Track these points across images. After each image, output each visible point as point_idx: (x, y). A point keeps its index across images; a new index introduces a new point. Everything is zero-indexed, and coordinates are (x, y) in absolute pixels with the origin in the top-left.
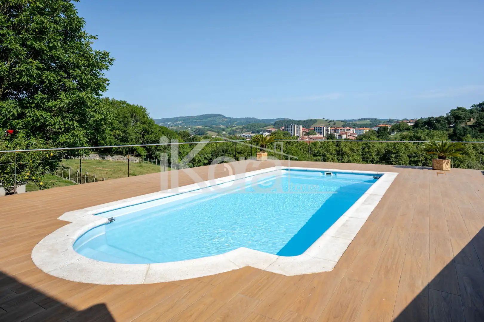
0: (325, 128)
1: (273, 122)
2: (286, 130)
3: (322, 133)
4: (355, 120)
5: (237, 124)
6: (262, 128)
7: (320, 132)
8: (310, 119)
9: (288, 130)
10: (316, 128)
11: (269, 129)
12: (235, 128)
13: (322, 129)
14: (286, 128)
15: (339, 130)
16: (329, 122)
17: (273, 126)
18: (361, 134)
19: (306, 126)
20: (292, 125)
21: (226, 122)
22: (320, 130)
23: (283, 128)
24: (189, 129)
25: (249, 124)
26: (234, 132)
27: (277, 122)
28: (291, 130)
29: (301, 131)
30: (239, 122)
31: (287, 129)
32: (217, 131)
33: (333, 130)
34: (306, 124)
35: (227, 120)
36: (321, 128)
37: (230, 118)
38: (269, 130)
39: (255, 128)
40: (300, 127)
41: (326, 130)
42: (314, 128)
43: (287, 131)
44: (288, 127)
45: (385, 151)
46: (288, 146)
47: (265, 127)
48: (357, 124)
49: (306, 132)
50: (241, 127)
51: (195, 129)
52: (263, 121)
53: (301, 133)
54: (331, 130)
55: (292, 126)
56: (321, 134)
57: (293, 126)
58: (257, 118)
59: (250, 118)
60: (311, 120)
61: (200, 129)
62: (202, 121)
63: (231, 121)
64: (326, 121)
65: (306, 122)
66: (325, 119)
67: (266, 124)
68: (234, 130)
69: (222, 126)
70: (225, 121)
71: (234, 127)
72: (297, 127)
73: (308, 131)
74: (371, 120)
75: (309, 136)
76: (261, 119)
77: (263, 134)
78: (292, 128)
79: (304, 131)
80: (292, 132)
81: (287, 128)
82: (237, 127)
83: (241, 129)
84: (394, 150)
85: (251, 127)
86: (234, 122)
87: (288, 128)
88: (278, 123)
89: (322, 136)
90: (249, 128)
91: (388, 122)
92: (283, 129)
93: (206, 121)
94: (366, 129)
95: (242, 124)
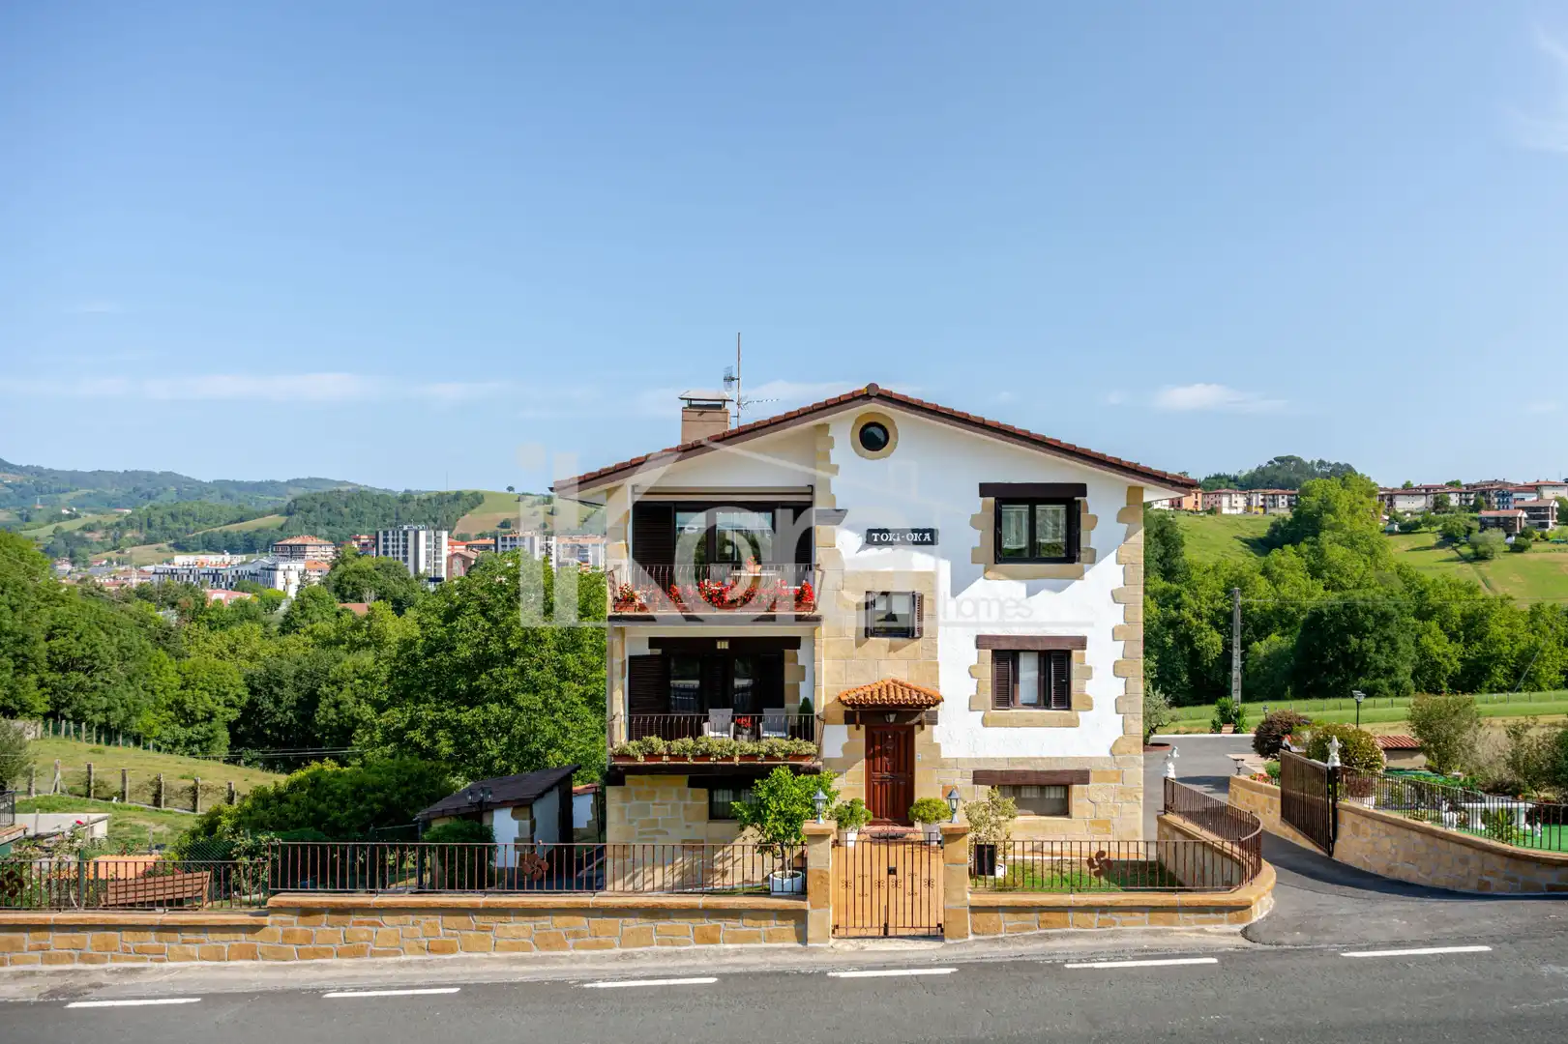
5: (85, 506)
9: (390, 549)
10: (505, 539)
11: (288, 542)
12: (77, 523)
14: (381, 543)
20: (406, 528)
22: (517, 549)
23: (364, 538)
28: (401, 549)
29: (445, 551)
30: (89, 495)
31: (386, 547)
35: (19, 479)
37: (38, 472)
38: (291, 546)
39: (187, 524)
40: (440, 537)
42: (497, 539)
43: (386, 553)
44: (390, 537)
47: (241, 520)
49: (465, 559)
50: (111, 519)
52: (225, 488)
53: (444, 562)
55: (405, 533)
57: (411, 535)
59: (150, 475)
68: (70, 533)
71: (69, 517)
72: (428, 538)
73: (470, 555)
78: (406, 540)
79: (454, 555)
80: (406, 559)
81: (386, 540)
82: (89, 518)
83: (108, 528)
85: (168, 519)
87: (390, 543)
88: (308, 505)
90: (156, 522)
92: (365, 545)
95: (112, 504)
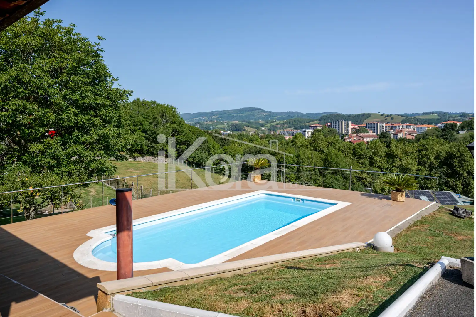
0: (379, 124)
1: (319, 117)
2: (332, 127)
3: (376, 130)
4: (419, 115)
5: (278, 119)
6: (305, 124)
7: (373, 128)
8: (363, 113)
9: (335, 127)
10: (369, 124)
11: (312, 125)
12: (275, 123)
13: (376, 125)
14: (332, 125)
15: (396, 126)
16: (386, 117)
17: (319, 122)
18: (423, 131)
19: (357, 122)
20: (339, 120)
21: (265, 117)
22: (373, 127)
23: (329, 124)
24: (225, 124)
25: (291, 119)
26: (274, 128)
27: (324, 116)
28: (338, 127)
29: (351, 127)
30: (280, 117)
31: (334, 126)
32: (255, 126)
33: (389, 126)
34: (357, 119)
35: (266, 114)
36: (374, 124)
37: (270, 112)
39: (298, 123)
40: (349, 123)
41: (380, 127)
42: (366, 124)
43: (334, 127)
44: (335, 123)
45: (447, 154)
46: (330, 147)
47: (309, 122)
48: (420, 119)
49: (356, 129)
50: (282, 122)
51: (231, 124)
52: (308, 115)
53: (350, 130)
54: (386, 126)
55: (339, 122)
56: (374, 132)
57: (340, 122)
58: (300, 112)
59: (292, 112)
60: (364, 115)
61: (236, 125)
62: (239, 116)
63: (271, 115)
64: (382, 115)
65: (357, 117)
66: (381, 113)
67: (312, 119)
68: (274, 126)
69: (261, 121)
70: (264, 115)
72: (345, 123)
73: (358, 128)
74: (439, 113)
75: (358, 133)
76: (304, 113)
77: (306, 130)
78: (339, 124)
79: (354, 128)
80: (339, 129)
82: (278, 122)
83: (281, 124)
84: (457, 154)
85: (294, 122)
86: (275, 116)
87: (335, 125)
88: (324, 118)
89: (375, 134)
90: (291, 122)
91: (461, 116)
92: (329, 126)
93: (244, 115)
94: (429, 126)
95: (284, 119)
